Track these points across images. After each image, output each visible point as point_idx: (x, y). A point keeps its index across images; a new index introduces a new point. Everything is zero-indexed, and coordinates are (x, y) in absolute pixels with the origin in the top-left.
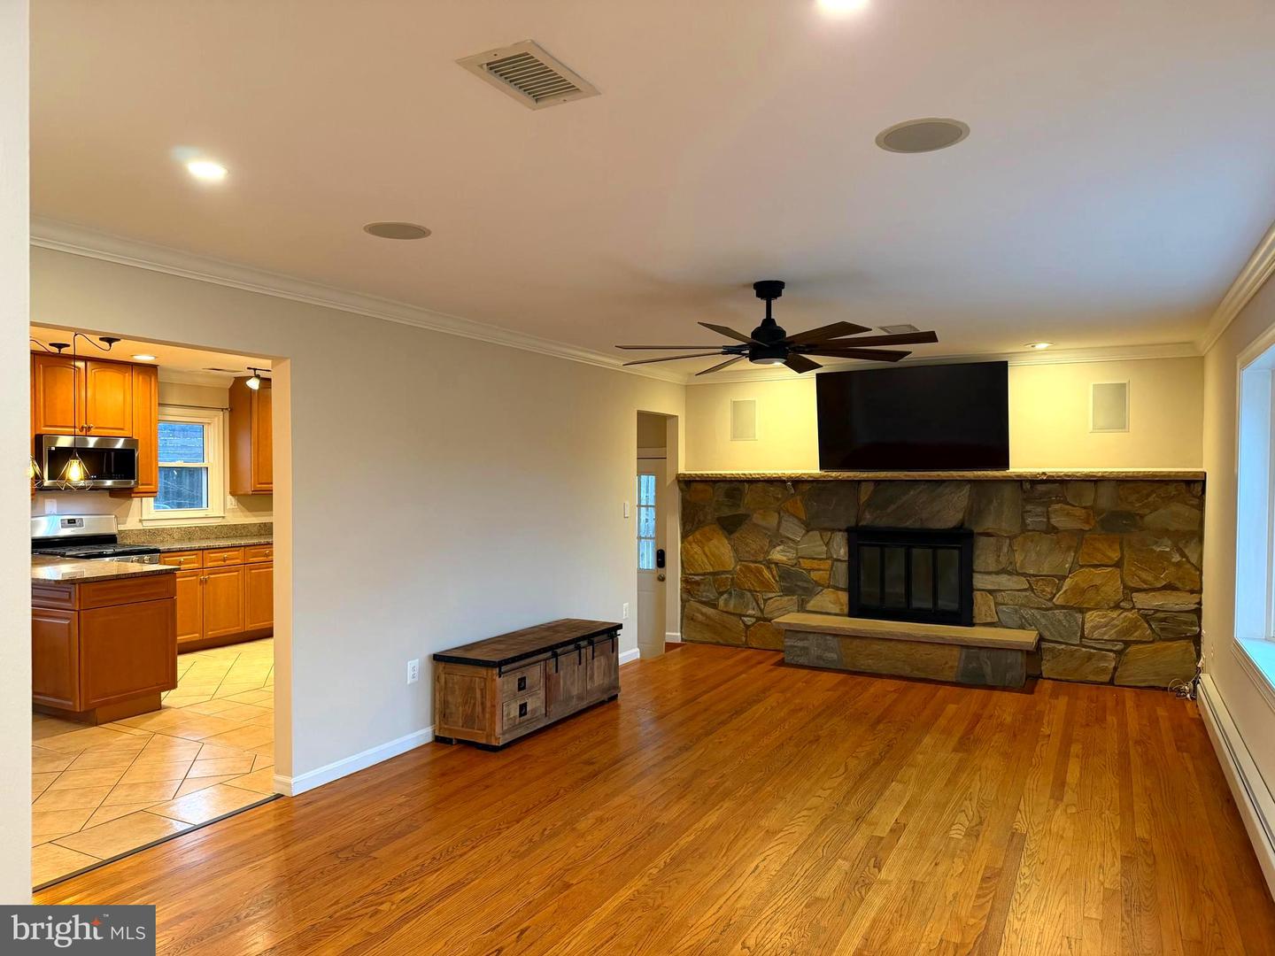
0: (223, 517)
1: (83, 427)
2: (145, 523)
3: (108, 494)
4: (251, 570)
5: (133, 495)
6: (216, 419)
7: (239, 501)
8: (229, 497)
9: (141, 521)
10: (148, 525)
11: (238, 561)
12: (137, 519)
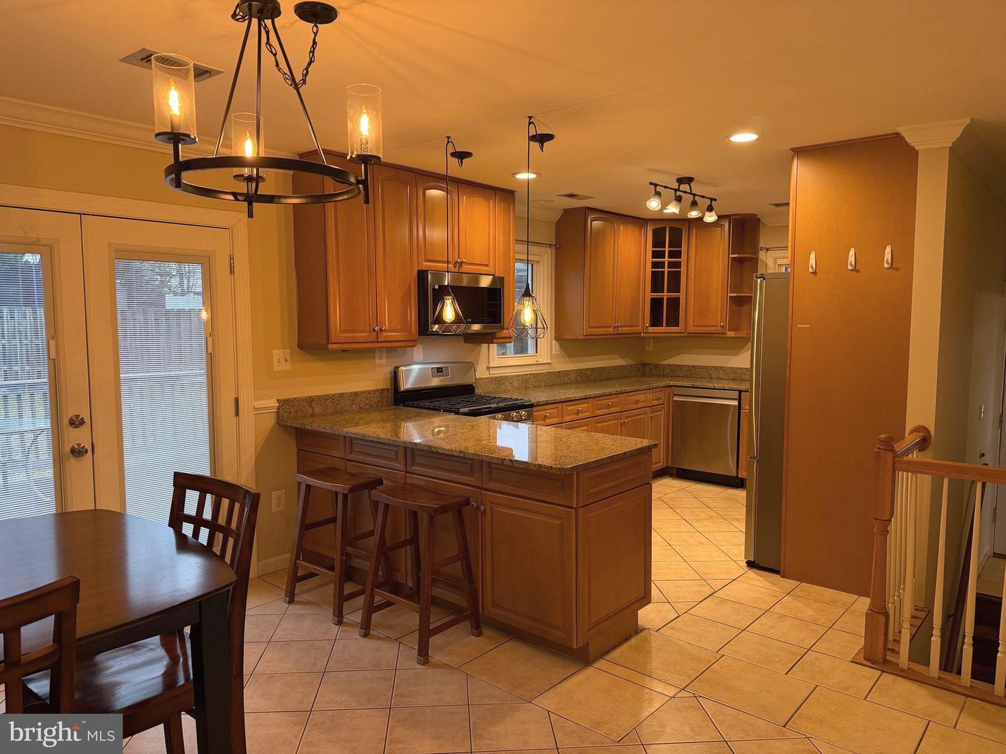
0: (550, 363)
1: (456, 262)
2: (492, 372)
3: (462, 339)
4: (597, 423)
5: (495, 341)
6: (546, 255)
7: (562, 346)
8: (554, 342)
9: (488, 368)
10: (495, 373)
11: (587, 414)
12: (485, 367)
